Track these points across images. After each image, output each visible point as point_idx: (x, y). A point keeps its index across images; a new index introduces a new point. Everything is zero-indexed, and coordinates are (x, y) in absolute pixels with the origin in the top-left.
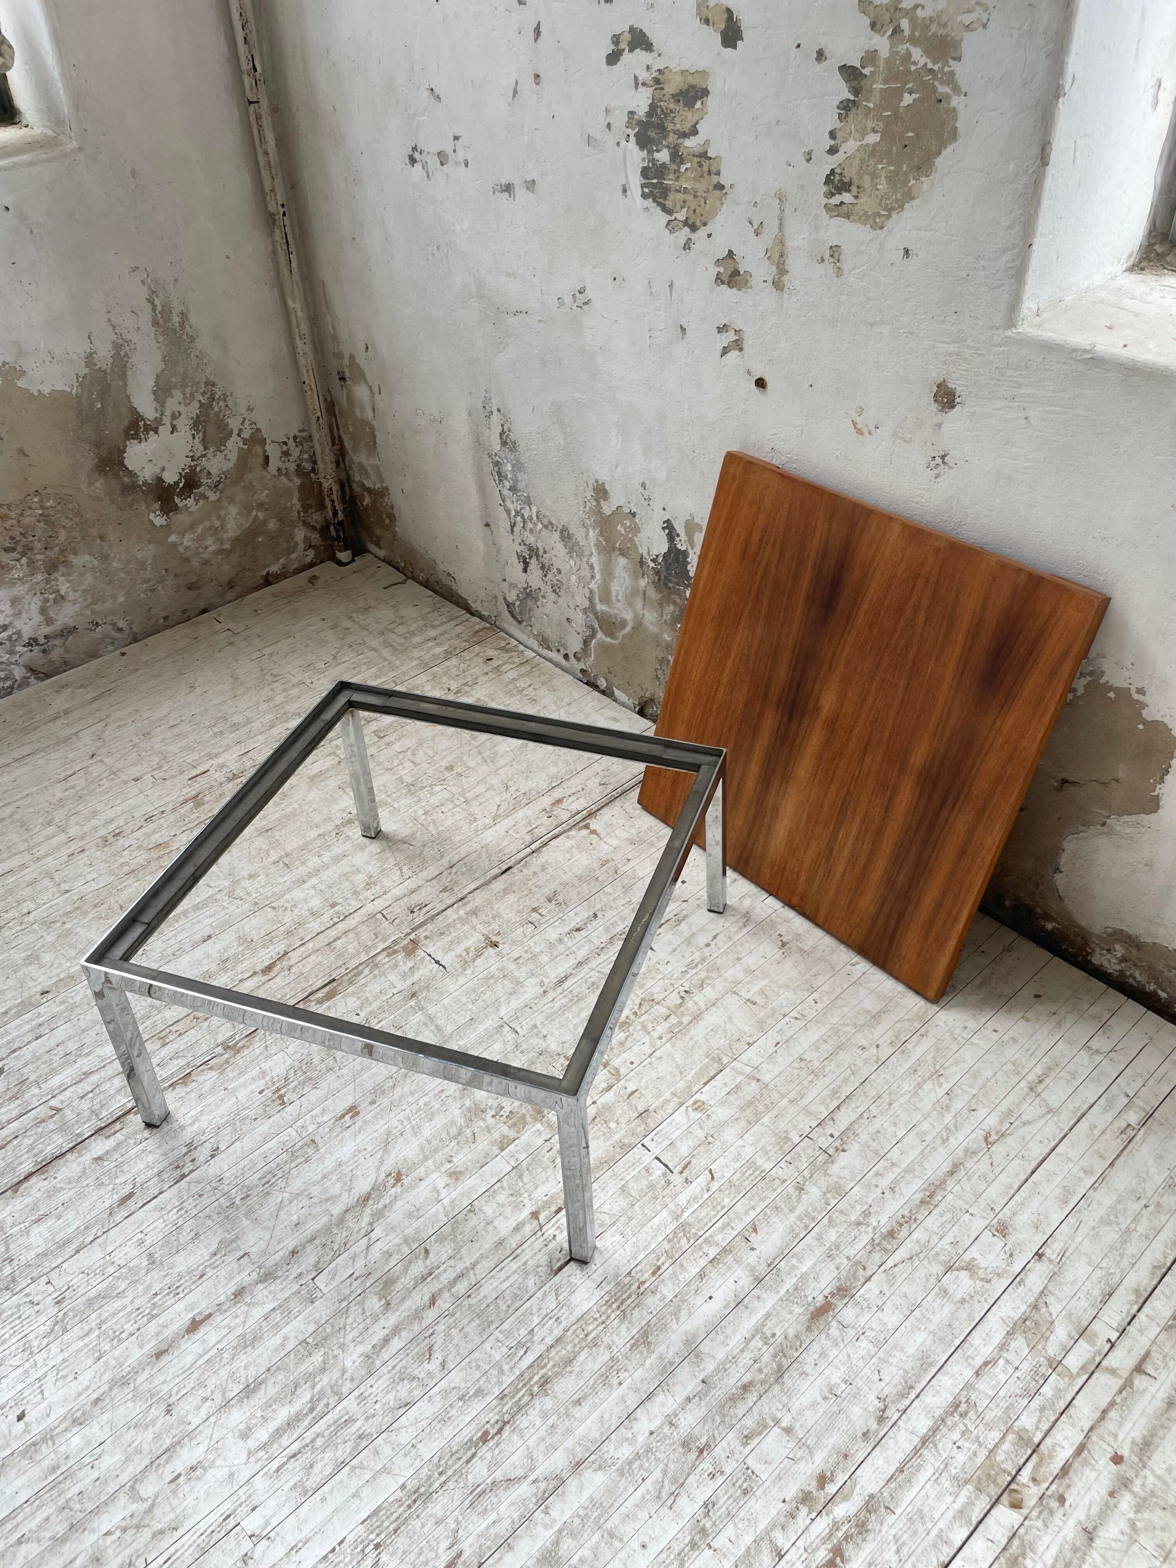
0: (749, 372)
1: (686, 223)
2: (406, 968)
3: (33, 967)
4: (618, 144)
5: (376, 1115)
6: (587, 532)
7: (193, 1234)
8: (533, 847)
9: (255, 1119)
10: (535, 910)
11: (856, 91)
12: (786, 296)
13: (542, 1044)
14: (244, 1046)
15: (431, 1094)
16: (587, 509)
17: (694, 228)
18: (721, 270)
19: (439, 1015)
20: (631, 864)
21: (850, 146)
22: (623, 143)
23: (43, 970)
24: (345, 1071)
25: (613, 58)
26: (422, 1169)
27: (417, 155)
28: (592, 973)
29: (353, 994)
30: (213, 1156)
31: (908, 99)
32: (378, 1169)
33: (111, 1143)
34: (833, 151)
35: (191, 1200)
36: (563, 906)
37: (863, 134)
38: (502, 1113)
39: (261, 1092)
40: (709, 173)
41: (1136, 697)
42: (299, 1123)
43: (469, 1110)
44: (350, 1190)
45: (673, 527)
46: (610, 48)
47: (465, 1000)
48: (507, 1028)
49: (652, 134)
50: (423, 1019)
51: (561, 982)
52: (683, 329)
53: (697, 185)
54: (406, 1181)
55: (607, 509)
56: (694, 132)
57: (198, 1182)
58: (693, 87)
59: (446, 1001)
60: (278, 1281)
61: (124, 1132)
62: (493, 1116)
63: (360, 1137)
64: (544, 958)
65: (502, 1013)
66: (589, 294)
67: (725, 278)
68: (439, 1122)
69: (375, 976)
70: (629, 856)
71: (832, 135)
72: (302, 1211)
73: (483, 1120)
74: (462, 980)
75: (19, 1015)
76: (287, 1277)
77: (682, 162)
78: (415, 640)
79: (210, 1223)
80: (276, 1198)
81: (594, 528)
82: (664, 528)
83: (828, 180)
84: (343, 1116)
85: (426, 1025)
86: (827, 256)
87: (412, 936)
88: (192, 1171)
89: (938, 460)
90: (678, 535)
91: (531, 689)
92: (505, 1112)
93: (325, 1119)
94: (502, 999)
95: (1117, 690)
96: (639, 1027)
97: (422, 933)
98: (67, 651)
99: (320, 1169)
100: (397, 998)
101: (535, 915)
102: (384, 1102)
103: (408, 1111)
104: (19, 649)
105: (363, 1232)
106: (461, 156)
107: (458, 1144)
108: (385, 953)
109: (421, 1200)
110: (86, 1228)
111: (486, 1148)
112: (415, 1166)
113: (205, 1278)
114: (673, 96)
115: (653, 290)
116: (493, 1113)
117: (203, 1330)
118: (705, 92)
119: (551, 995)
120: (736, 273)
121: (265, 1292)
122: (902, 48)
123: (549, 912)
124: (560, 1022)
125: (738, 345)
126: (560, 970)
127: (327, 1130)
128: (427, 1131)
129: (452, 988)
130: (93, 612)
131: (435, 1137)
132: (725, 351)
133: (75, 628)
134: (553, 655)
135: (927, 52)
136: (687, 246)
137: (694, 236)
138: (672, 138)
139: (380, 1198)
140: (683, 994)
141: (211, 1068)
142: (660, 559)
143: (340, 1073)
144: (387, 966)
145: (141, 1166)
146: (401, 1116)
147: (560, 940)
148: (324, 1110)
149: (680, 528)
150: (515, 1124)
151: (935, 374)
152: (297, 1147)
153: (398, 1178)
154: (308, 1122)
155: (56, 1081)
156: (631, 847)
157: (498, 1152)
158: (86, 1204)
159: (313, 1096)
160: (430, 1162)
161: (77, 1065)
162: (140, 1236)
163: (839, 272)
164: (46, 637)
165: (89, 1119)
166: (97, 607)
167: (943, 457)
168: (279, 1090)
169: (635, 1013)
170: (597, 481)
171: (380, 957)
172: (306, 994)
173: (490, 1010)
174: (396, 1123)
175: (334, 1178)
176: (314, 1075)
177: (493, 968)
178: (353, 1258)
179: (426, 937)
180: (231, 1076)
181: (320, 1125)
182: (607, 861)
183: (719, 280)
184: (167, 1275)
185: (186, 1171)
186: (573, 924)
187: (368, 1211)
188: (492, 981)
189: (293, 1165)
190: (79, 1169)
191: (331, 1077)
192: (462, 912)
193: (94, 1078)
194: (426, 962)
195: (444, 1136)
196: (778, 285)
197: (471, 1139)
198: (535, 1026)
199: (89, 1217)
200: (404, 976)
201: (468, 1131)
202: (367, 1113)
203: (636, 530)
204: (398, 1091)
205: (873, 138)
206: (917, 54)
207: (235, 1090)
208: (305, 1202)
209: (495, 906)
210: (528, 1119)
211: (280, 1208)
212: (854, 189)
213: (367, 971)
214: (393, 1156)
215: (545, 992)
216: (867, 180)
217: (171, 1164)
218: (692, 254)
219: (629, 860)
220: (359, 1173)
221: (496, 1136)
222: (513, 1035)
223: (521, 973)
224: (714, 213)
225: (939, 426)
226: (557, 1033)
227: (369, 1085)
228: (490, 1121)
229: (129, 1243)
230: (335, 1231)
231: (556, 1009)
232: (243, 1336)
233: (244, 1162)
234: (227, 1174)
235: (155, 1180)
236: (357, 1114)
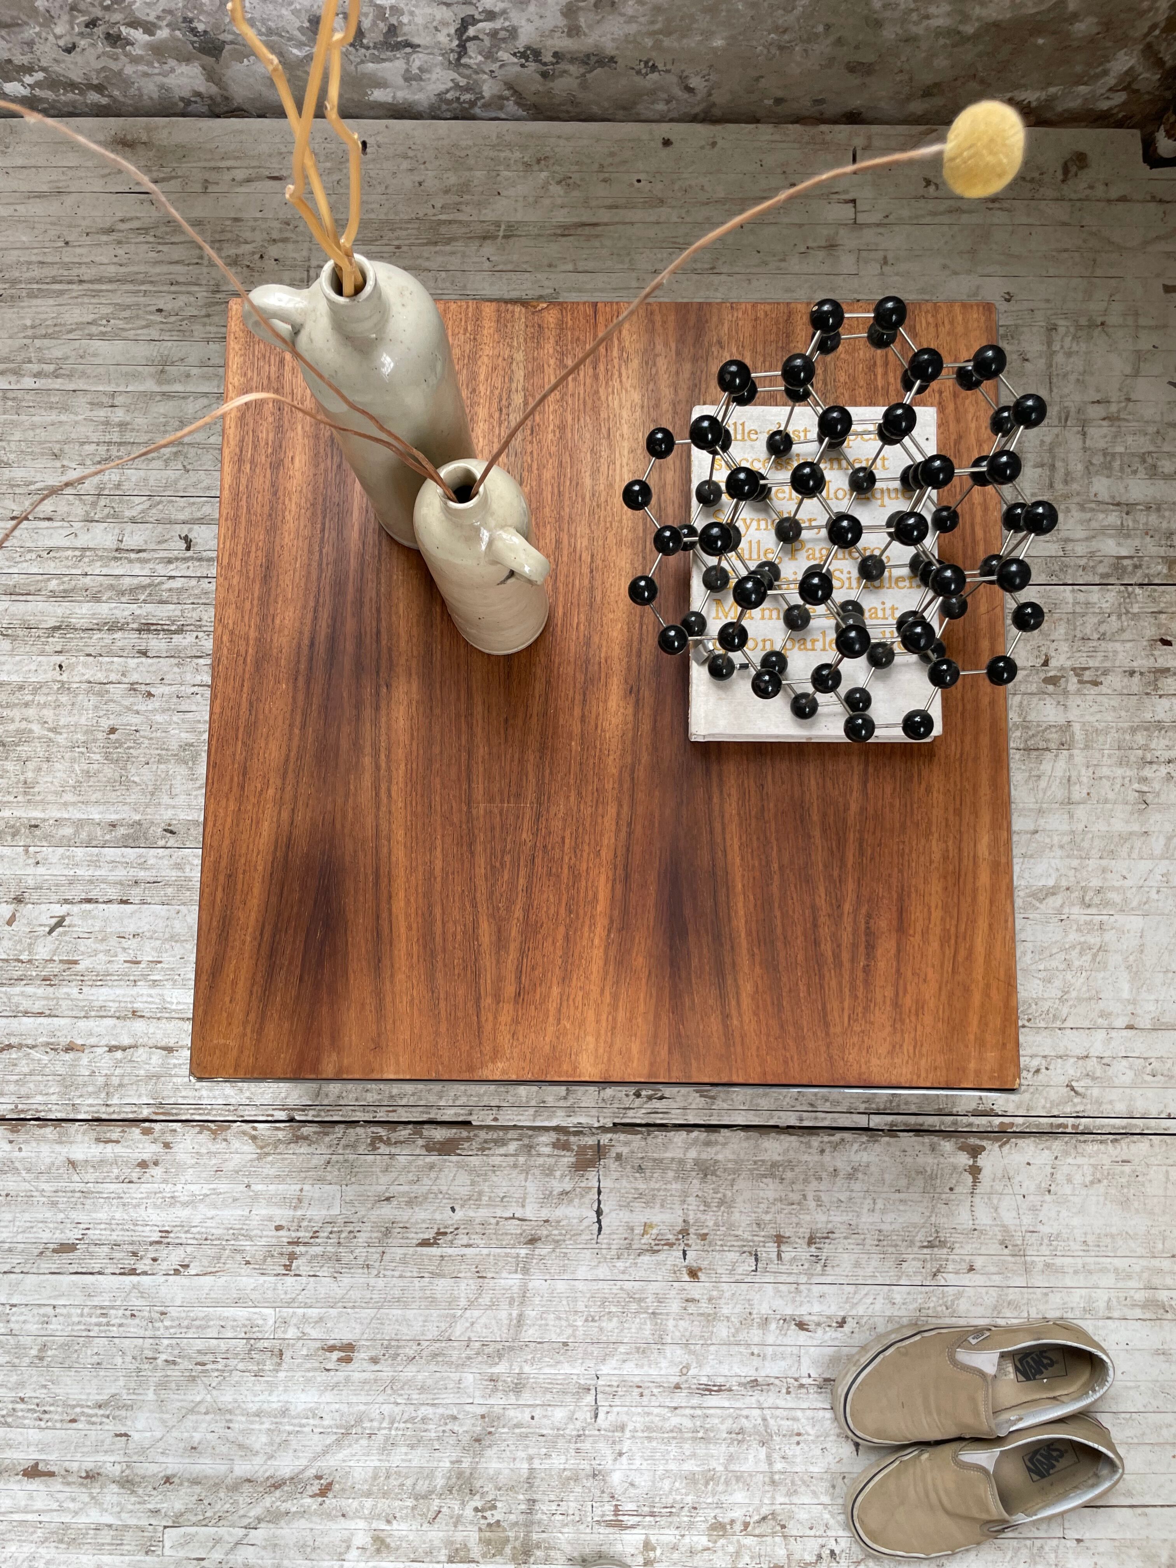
2: (557, 1186)
3: (183, 770)
5: (365, 1382)
7: (96, 1359)
8: (876, 1121)
9: (248, 1263)
10: (780, 1240)
13: (608, 1463)
14: (306, 1138)
15: (440, 1410)
19: (537, 1300)
20: (966, 1279)
23: (190, 785)
24: (381, 1282)
26: (355, 1504)
28: (756, 1413)
29: (471, 1171)
30: (177, 1272)
32: (315, 1459)
33: (95, 1151)
35: (121, 1312)
36: (819, 1267)
38: (488, 1514)
39: (278, 1228)
42: (287, 1312)
43: (460, 1475)
44: (271, 1457)
47: (581, 1306)
48: (589, 1399)
50: (515, 1289)
51: (708, 1390)
54: (330, 1502)
57: (142, 1295)
59: (561, 1286)
60: (133, 1499)
61: (118, 1149)
62: (476, 1510)
63: (328, 1397)
64: (722, 1331)
65: (605, 1369)
68: (418, 1458)
69: (515, 1166)
70: (979, 1262)
72: (210, 1436)
73: (463, 1504)
74: (603, 1271)
75: (126, 843)
76: (144, 1502)
78: (1101, 486)
79: (119, 1360)
80: (197, 1394)
84: (332, 1349)
85: (512, 1301)
87: (605, 1138)
88: (145, 1273)
91: (1164, 770)
92: (493, 1516)
93: (314, 1334)
94: (622, 1349)
96: (731, 1549)
97: (622, 1143)
98: (584, 85)
99: (262, 1398)
100: (513, 1227)
101: (772, 1247)
102: (386, 1371)
103: (397, 1409)
104: (504, 55)
105: (246, 1522)
107: (414, 1508)
108: (552, 1137)
109: (326, 1540)
110: (10, 1250)
111: (437, 1543)
112: (352, 1491)
113: (74, 1425)
116: (479, 1505)
117: (35, 1485)
119: (680, 1399)
121: (115, 1499)
123: (794, 1259)
124: (654, 1451)
126: (724, 1370)
127: (305, 1352)
128: (397, 1458)
129: (582, 1272)
130: (657, 46)
131: (398, 1474)
133: (612, 59)
139: (291, 1496)
140: (826, 1553)
141: (254, 1138)
143: (372, 1281)
144: (540, 1161)
145: (102, 1215)
146: (387, 1409)
147: (765, 1321)
148: (321, 1319)
150: (488, 1542)
152: (261, 1345)
153: (324, 1492)
154: (294, 1321)
155: (102, 995)
156: (995, 1248)
157: (443, 1558)
158: (27, 1216)
159: (326, 1286)
160: (369, 1503)
161: (134, 991)
162: (50, 1310)
164: (556, 55)
165: (96, 1094)
166: (667, 42)
168: (297, 1243)
169: (746, 1525)
171: (546, 1138)
172: (424, 1118)
173: (596, 1350)
174: (375, 1414)
175: (267, 1426)
176: (347, 1258)
177: (653, 1287)
178: (217, 1541)
179: (619, 1157)
180: (266, 1171)
181: (303, 1337)
182: (942, 1244)
184: (45, 1387)
185: (141, 1267)
186: (803, 1311)
187: (268, 1501)
188: (634, 1307)
189: (241, 1366)
190: (48, 1161)
191: (360, 1278)
192: (692, 1154)
193: (139, 1026)
194: (587, 1200)
195: (409, 1482)
197: (431, 1515)
198: (622, 1428)
199: (20, 1238)
200: (547, 1198)
201: (437, 1502)
202: (359, 1370)
204: (410, 1372)
207: (256, 1197)
208: (219, 1427)
209: (741, 1184)
210: (508, 1550)
211: (192, 1411)
213: (512, 1147)
214: (340, 1456)
215: (678, 1387)
217: (132, 1243)
219: (971, 1269)
220: (294, 1444)
221: (459, 1537)
222: (589, 1416)
223: (675, 1328)
226: (637, 1463)
227: (389, 1331)
228: (469, 1512)
229: (35, 1311)
230: (222, 1495)
231: (667, 1425)
232: (66, 1526)
233: (200, 1312)
234: (173, 1312)
235: (106, 1249)
236: (348, 1360)
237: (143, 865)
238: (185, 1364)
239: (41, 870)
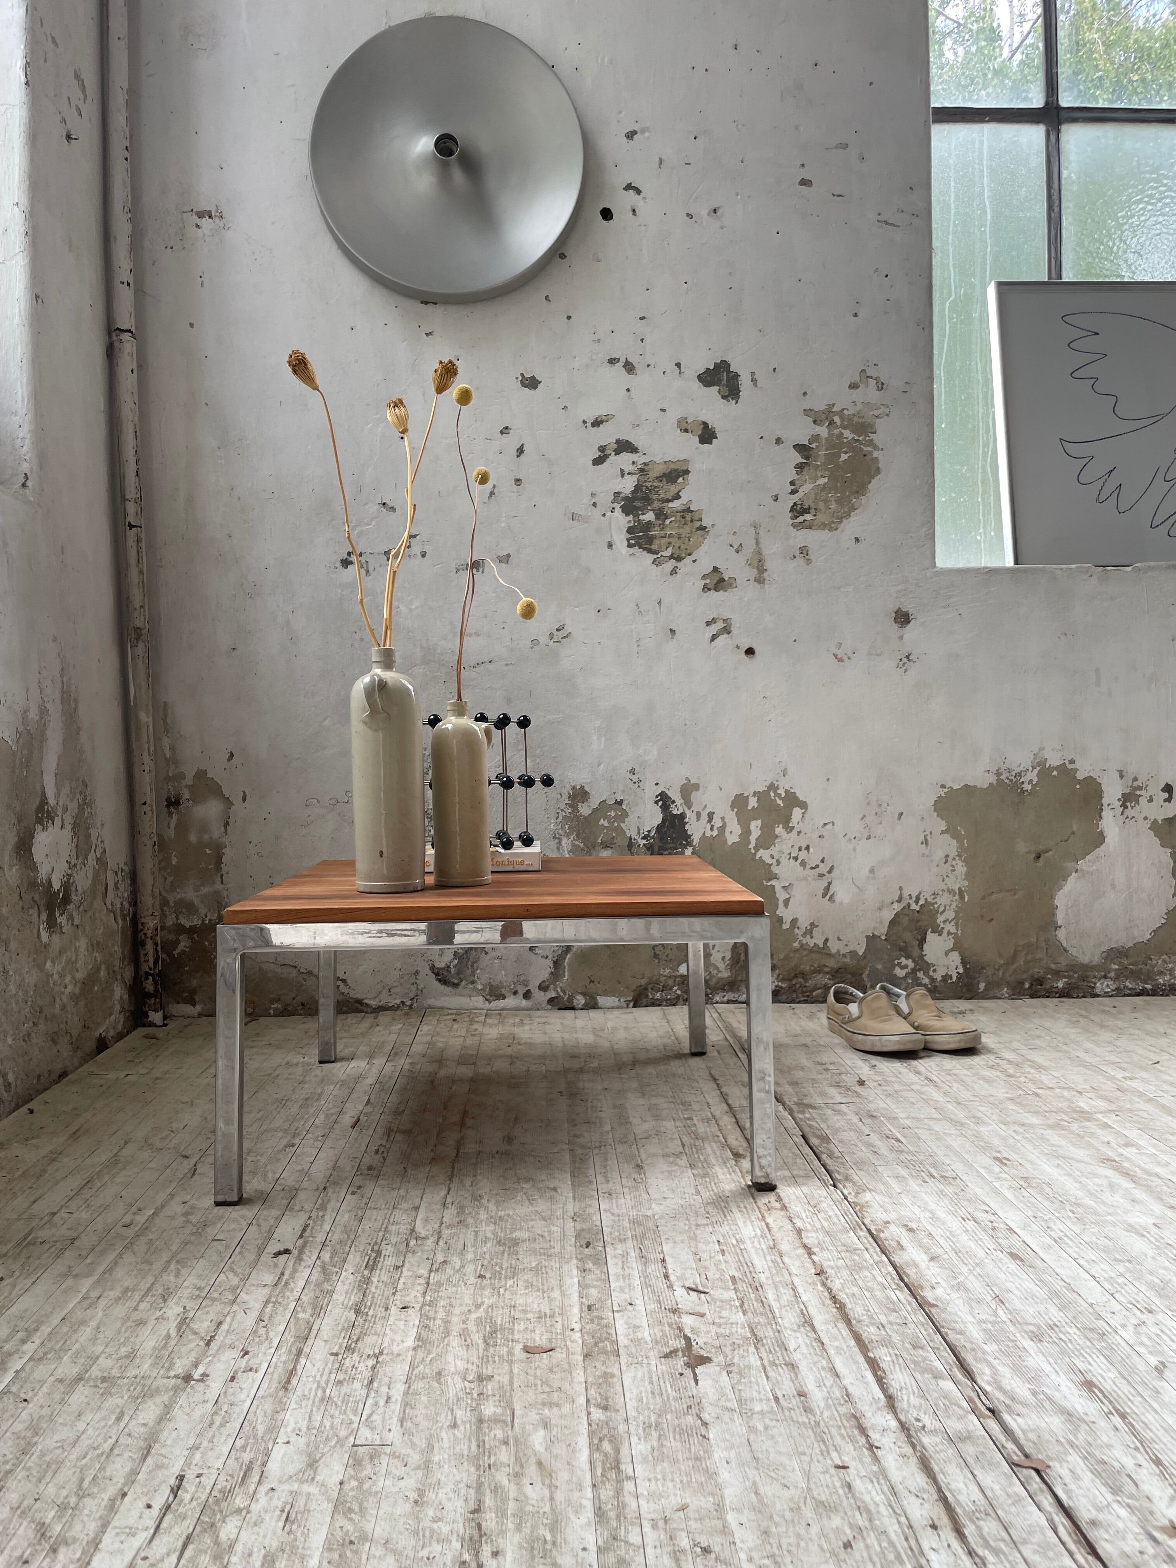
0: (738, 647)
1: (671, 557)
4: (604, 515)
6: (560, 843)
11: (807, 458)
12: (767, 586)
16: (560, 819)
17: (679, 559)
18: (708, 581)
21: (807, 488)
22: (609, 514)
25: (598, 461)
27: (353, 558)
31: (844, 457)
34: (793, 492)
37: (815, 479)
40: (692, 521)
41: (1070, 767)
45: (667, 797)
46: (597, 454)
49: (638, 504)
52: (673, 632)
53: (681, 531)
54: (1116, 1159)
55: (585, 810)
56: (677, 497)
58: (675, 470)
66: (568, 629)
67: (712, 587)
71: (792, 483)
77: (667, 517)
81: (568, 836)
82: (656, 802)
83: (792, 509)
86: (797, 554)
89: (905, 660)
90: (674, 802)
95: (1057, 768)
106: (416, 549)
114: (657, 478)
115: (642, 609)
118: (687, 472)
120: (722, 580)
122: (837, 431)
125: (727, 630)
132: (713, 638)
134: (510, 1001)
135: (853, 432)
136: (674, 572)
137: (679, 565)
138: (656, 504)
142: (652, 834)
149: (675, 795)
151: (892, 607)
153: (1111, 1160)
163: (809, 562)
167: (908, 657)
170: (573, 788)
183: (706, 588)
196: (760, 580)
203: (625, 814)
205: (822, 481)
206: (847, 433)
212: (813, 511)
216: (821, 505)
218: (679, 576)
224: (697, 546)
225: (901, 638)
233: (1020, 1205)
234: (1030, 1213)
235: (1000, 1241)
236: (1008, 1160)
237: (625, 1256)
238: (1068, 1207)
239: (639, 1302)
